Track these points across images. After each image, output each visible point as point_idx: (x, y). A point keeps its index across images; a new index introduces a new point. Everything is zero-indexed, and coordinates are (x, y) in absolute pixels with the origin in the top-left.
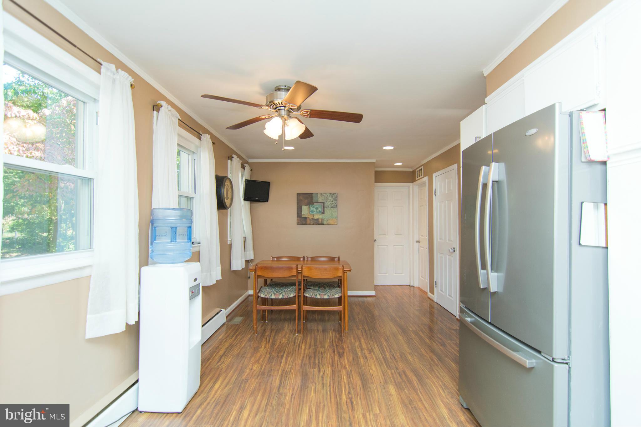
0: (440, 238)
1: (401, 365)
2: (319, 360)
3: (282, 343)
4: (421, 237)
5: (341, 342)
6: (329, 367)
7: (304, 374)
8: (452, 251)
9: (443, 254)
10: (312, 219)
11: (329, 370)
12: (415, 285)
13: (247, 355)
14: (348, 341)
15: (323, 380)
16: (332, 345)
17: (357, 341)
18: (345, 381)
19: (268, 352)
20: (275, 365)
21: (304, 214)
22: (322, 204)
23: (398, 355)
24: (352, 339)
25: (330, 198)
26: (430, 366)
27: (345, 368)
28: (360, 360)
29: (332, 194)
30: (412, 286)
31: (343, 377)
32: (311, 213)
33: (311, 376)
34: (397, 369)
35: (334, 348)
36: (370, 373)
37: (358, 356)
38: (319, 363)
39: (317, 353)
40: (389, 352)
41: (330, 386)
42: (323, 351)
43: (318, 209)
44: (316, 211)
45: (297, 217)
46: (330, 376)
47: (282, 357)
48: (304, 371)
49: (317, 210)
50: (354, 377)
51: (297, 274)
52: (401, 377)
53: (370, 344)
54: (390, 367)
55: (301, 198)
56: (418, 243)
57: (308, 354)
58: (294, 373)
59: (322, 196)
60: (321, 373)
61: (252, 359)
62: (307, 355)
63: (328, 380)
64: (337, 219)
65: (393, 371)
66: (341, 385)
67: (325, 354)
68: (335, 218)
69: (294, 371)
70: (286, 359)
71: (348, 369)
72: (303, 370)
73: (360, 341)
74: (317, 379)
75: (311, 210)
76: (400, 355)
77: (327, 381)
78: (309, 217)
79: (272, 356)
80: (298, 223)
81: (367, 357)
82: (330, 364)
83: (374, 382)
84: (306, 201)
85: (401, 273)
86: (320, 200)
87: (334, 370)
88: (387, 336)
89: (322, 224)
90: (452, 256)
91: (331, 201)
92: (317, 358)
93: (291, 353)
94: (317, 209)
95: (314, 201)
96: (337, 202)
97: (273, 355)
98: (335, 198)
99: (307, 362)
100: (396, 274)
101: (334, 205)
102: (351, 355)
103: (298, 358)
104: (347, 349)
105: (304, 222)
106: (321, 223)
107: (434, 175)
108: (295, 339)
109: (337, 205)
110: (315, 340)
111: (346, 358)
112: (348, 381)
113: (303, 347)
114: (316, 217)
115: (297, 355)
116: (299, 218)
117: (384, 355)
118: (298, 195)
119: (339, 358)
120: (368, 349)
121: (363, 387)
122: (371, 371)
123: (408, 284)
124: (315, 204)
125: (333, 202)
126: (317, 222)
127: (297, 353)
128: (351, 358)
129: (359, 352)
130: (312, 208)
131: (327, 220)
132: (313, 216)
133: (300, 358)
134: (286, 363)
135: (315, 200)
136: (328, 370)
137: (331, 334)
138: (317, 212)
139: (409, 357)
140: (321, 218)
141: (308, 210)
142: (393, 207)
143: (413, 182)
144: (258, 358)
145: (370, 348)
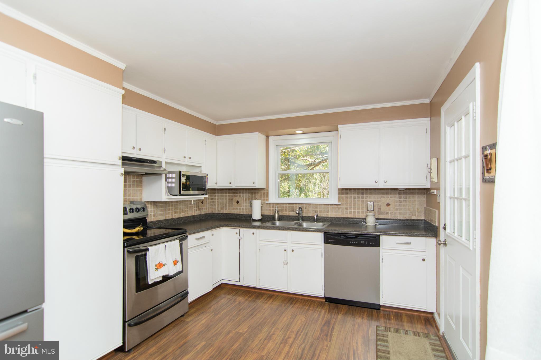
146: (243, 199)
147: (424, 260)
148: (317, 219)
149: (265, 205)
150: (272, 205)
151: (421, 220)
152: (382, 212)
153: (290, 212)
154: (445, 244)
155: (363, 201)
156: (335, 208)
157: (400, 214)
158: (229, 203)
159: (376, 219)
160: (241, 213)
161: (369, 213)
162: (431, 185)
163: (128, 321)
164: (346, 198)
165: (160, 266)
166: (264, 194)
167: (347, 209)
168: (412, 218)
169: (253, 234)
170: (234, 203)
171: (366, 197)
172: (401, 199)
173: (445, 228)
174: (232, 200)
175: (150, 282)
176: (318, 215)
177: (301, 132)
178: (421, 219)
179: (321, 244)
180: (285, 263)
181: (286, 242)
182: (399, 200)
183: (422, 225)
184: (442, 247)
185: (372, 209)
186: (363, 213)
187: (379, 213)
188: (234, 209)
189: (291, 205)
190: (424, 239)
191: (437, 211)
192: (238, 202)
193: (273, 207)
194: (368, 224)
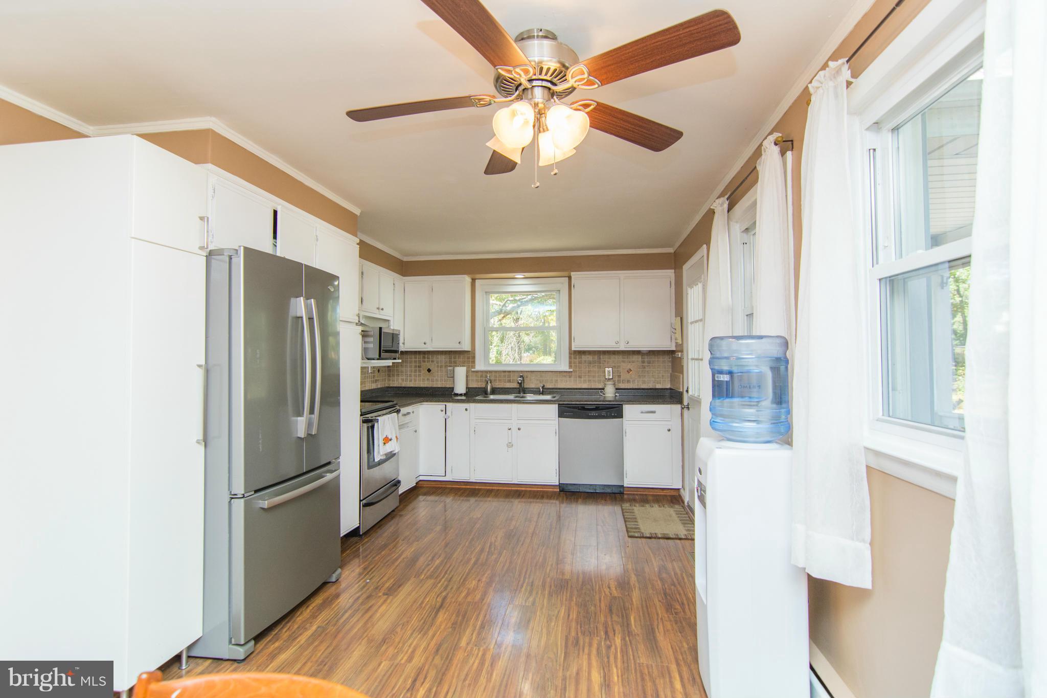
146: (438, 366)
147: (669, 430)
148: (543, 390)
149: (470, 374)
150: (479, 374)
151: (667, 389)
152: (623, 380)
153: (505, 382)
154: (688, 408)
155: (600, 367)
156: (565, 376)
157: (644, 382)
158: (415, 371)
159: (617, 389)
160: (435, 386)
161: (608, 381)
162: (676, 346)
163: (363, 500)
164: (579, 363)
165: (387, 440)
166: (468, 358)
167: (580, 377)
168: (657, 387)
169: (466, 410)
170: (423, 372)
171: (604, 362)
172: (644, 364)
173: (687, 391)
174: (419, 367)
175: (377, 460)
176: (544, 386)
177: (523, 277)
178: (667, 387)
179: (554, 419)
180: (510, 445)
181: (510, 418)
182: (642, 366)
183: (667, 393)
184: (685, 411)
185: (611, 377)
186: (599, 382)
187: (619, 381)
188: (424, 380)
189: (507, 374)
190: (669, 406)
191: (681, 376)
192: (429, 370)
193: (482, 376)
194: (607, 395)
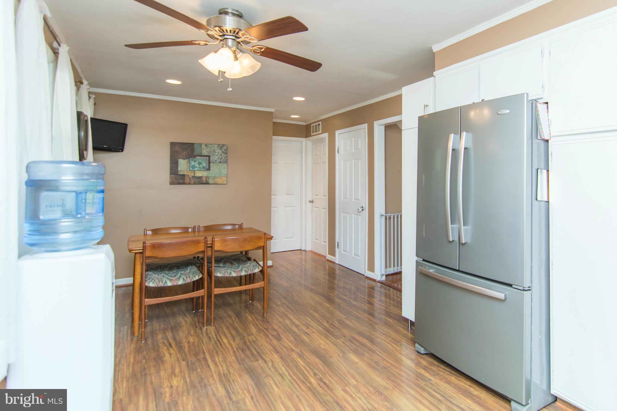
0: (343, 198)
1: (345, 331)
2: (255, 349)
3: (191, 343)
4: (314, 196)
5: (268, 324)
6: (274, 354)
7: (249, 370)
8: (361, 210)
9: (348, 213)
10: (192, 177)
11: (276, 358)
12: (308, 249)
13: (150, 371)
14: (275, 321)
15: (276, 370)
16: (259, 329)
17: (285, 319)
18: (302, 364)
19: (180, 358)
20: (202, 372)
21: (181, 171)
22: (207, 158)
23: (337, 323)
24: (278, 317)
25: (218, 151)
26: (371, 325)
27: (292, 350)
28: (303, 338)
29: (221, 146)
30: (303, 250)
31: (297, 360)
32: (191, 169)
33: (259, 371)
34: (345, 337)
35: (264, 333)
36: (322, 348)
37: (297, 334)
38: (258, 353)
39: (248, 343)
40: (326, 322)
41: (289, 374)
42: (254, 339)
43: (202, 164)
44: (198, 167)
45: (171, 174)
46: (282, 363)
47: (205, 359)
48: (246, 367)
49: (200, 166)
50: (309, 357)
51: (206, 249)
52: (353, 343)
53: (301, 319)
54: (337, 336)
55: (177, 148)
56: (311, 203)
57: (237, 347)
58: (235, 373)
59: (207, 148)
60: (270, 364)
61: (161, 374)
62: (237, 349)
63: (284, 369)
64: (227, 177)
65: (341, 339)
66: (300, 369)
67: (259, 342)
68: (224, 176)
69: (234, 371)
70: (214, 361)
71: (296, 350)
72: (244, 366)
73: (288, 318)
74: (269, 371)
75: (191, 165)
76: (339, 322)
77: (281, 369)
78: (189, 174)
79: (189, 363)
80: (173, 181)
81: (308, 332)
82: (272, 351)
83: (332, 356)
84: (184, 153)
85: (293, 238)
86: (205, 152)
87: (281, 356)
88: (314, 307)
89: (207, 183)
90: (360, 215)
91: (220, 154)
92: (252, 348)
93: (215, 351)
94: (200, 163)
95: (195, 154)
96: (227, 156)
97: (190, 360)
98: (225, 151)
99: (243, 356)
100: (286, 238)
101: (224, 160)
102: (290, 335)
103: (227, 355)
104: (280, 330)
105: (181, 181)
106: (205, 181)
107: (337, 132)
108: (207, 334)
109: (227, 160)
110: (234, 329)
111: (285, 340)
112: (305, 362)
113: (225, 341)
114: (198, 174)
115: (224, 352)
116: (173, 176)
117: (323, 327)
118: (173, 144)
119: (278, 342)
120: (305, 325)
121: (325, 364)
122: (322, 346)
123: (300, 249)
124: (197, 157)
125: (222, 156)
126: (200, 181)
127: (222, 350)
128: (292, 338)
129: (295, 329)
130: (193, 163)
131: (214, 179)
132: (195, 173)
133: (230, 354)
134: (216, 364)
135: (197, 152)
136: (274, 358)
137: (250, 318)
138: (200, 168)
139: (348, 322)
140: (206, 176)
141: (187, 165)
142: (285, 163)
143: (306, 137)
144: (170, 371)
145: (304, 323)
